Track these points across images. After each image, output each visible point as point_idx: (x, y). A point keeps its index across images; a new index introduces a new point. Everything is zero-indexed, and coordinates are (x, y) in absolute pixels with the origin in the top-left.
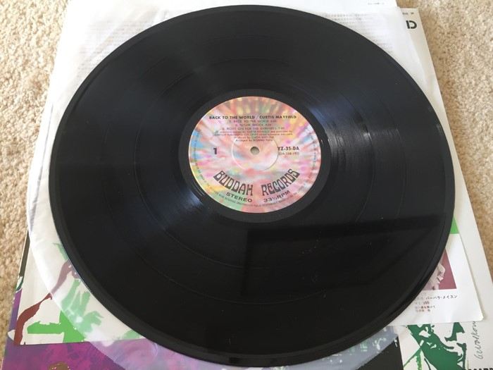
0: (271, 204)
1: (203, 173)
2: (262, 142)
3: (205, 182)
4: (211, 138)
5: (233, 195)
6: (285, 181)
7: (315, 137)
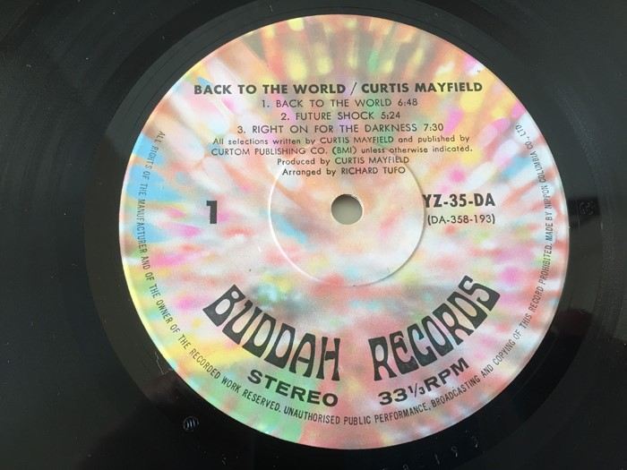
0: (406, 413)
1: (168, 298)
2: (369, 178)
3: (175, 329)
4: (199, 165)
5: (271, 379)
6: (450, 321)
7: (546, 157)
